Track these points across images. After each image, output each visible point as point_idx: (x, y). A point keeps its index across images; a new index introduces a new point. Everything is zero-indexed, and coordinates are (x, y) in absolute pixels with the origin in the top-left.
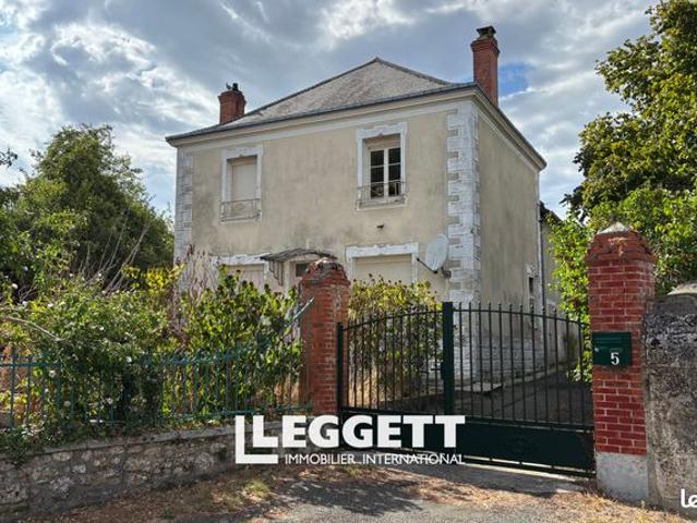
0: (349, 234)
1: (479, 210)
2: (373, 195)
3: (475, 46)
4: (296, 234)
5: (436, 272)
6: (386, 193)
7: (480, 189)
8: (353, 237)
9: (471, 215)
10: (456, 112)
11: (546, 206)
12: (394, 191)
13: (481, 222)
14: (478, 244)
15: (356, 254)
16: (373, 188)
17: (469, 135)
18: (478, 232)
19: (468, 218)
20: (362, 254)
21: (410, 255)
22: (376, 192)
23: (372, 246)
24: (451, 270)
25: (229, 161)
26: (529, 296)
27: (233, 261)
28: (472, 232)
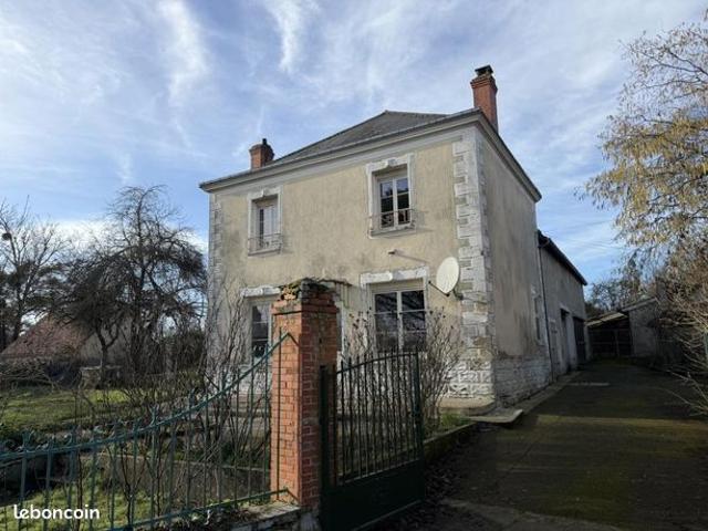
0: (363, 261)
1: (487, 232)
2: (384, 223)
3: (475, 84)
4: (313, 264)
5: (448, 295)
6: (396, 220)
7: (487, 212)
8: (365, 264)
9: (480, 237)
10: (461, 139)
11: (543, 233)
12: (403, 218)
13: (490, 245)
14: (489, 266)
15: (369, 281)
16: (384, 217)
17: (474, 160)
18: (488, 253)
19: (477, 240)
20: (376, 280)
21: (421, 279)
22: (386, 221)
23: (384, 272)
24: (463, 292)
25: (253, 201)
26: (534, 316)
27: (258, 291)
28: (482, 254)
